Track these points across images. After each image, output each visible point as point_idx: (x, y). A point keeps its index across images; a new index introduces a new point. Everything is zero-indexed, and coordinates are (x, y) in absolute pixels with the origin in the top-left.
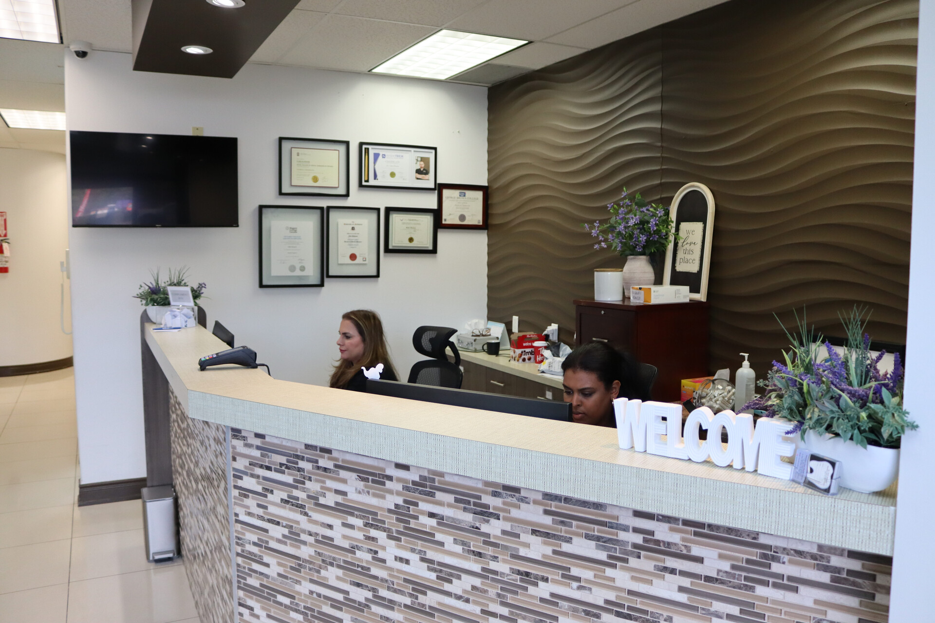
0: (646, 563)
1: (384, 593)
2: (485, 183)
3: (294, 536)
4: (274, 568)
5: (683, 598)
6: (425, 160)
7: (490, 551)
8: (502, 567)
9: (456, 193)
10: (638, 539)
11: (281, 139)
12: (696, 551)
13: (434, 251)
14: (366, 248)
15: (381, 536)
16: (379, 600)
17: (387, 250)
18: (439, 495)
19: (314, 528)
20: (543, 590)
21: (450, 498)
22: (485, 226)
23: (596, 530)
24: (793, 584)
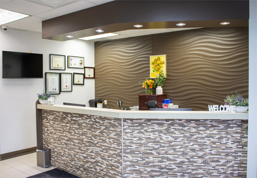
0: (212, 129)
1: (162, 145)
2: (94, 67)
3: (140, 139)
4: (134, 146)
5: (217, 133)
6: (81, 61)
7: (185, 132)
8: (188, 135)
9: (88, 69)
10: (211, 125)
11: (50, 55)
12: (219, 126)
13: (83, 84)
14: (69, 84)
15: (162, 135)
16: (161, 146)
17: (74, 84)
18: (175, 125)
19: (145, 136)
20: (195, 137)
21: (177, 125)
22: (94, 78)
23: (204, 125)
24: (232, 128)
